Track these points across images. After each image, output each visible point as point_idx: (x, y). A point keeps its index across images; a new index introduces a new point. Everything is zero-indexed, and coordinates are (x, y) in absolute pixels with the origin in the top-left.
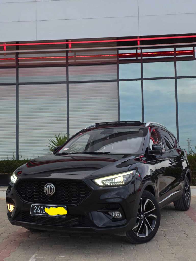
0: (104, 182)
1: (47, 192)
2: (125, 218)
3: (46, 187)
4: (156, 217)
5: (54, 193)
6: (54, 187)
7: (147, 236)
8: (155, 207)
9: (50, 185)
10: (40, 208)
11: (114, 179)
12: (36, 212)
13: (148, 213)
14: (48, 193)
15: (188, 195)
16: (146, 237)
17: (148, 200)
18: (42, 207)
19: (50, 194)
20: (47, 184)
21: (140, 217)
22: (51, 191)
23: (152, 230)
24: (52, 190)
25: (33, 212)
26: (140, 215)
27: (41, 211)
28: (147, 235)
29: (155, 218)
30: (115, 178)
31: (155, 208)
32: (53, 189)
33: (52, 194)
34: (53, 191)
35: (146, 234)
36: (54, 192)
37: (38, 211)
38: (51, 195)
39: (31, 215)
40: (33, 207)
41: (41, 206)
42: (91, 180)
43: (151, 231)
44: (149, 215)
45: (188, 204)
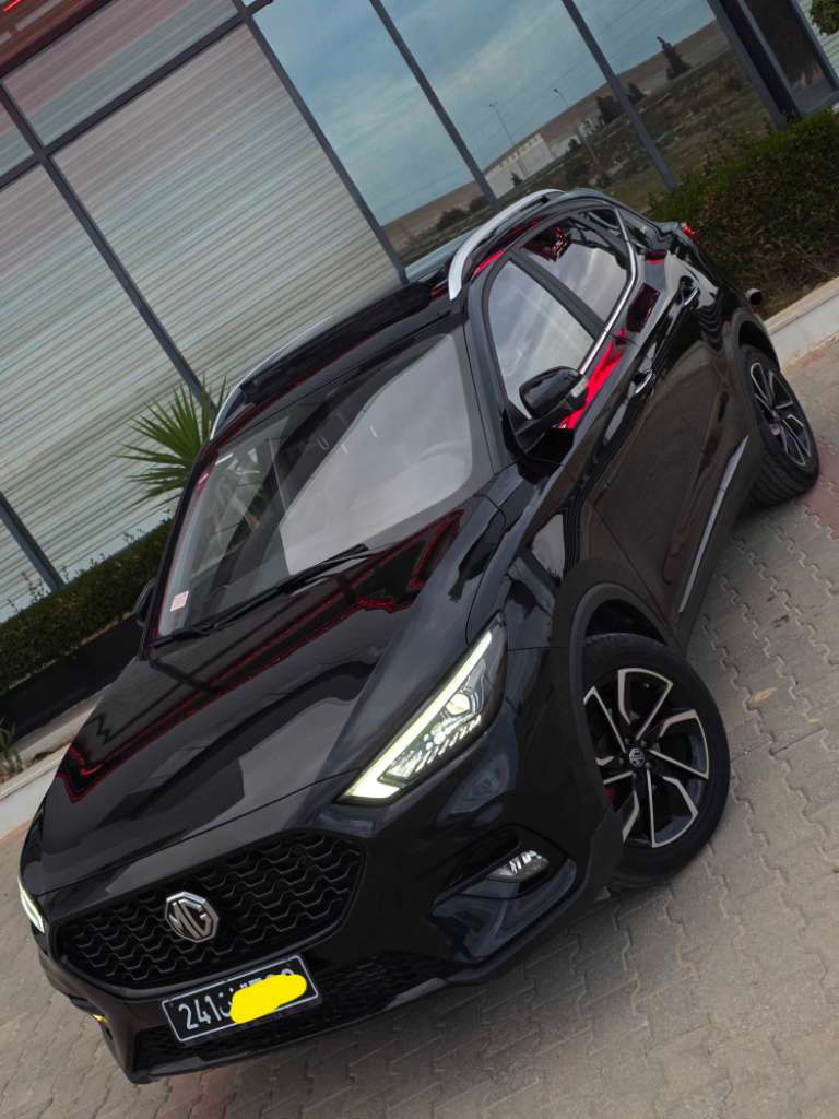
0: (396, 771)
1: (185, 931)
2: (566, 856)
3: (171, 917)
4: (692, 714)
5: (220, 923)
6: (203, 901)
7: (698, 817)
8: (665, 679)
9: (180, 902)
10: (201, 1007)
11: (426, 737)
12: (196, 1026)
13: (653, 724)
14: (197, 936)
15: (790, 416)
16: (696, 821)
17: (622, 674)
18: (208, 999)
19: (204, 933)
20: (169, 900)
21: (627, 766)
22: (202, 924)
23: (706, 776)
24: (202, 916)
25: (185, 1032)
26: (626, 757)
27: (210, 1012)
28: (694, 812)
29: (694, 720)
30: (428, 730)
31: (670, 685)
32: (205, 911)
33: (214, 931)
34: (211, 917)
35: (689, 813)
36: (216, 919)
37: (201, 1020)
38: (213, 935)
39: (187, 1046)
40: (173, 1009)
41: (201, 996)
42: (335, 801)
43: (700, 782)
44: (659, 730)
45: (809, 454)
